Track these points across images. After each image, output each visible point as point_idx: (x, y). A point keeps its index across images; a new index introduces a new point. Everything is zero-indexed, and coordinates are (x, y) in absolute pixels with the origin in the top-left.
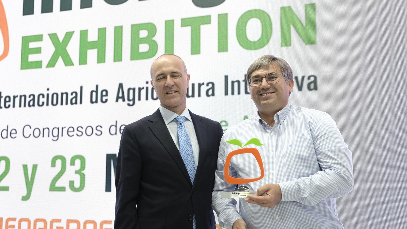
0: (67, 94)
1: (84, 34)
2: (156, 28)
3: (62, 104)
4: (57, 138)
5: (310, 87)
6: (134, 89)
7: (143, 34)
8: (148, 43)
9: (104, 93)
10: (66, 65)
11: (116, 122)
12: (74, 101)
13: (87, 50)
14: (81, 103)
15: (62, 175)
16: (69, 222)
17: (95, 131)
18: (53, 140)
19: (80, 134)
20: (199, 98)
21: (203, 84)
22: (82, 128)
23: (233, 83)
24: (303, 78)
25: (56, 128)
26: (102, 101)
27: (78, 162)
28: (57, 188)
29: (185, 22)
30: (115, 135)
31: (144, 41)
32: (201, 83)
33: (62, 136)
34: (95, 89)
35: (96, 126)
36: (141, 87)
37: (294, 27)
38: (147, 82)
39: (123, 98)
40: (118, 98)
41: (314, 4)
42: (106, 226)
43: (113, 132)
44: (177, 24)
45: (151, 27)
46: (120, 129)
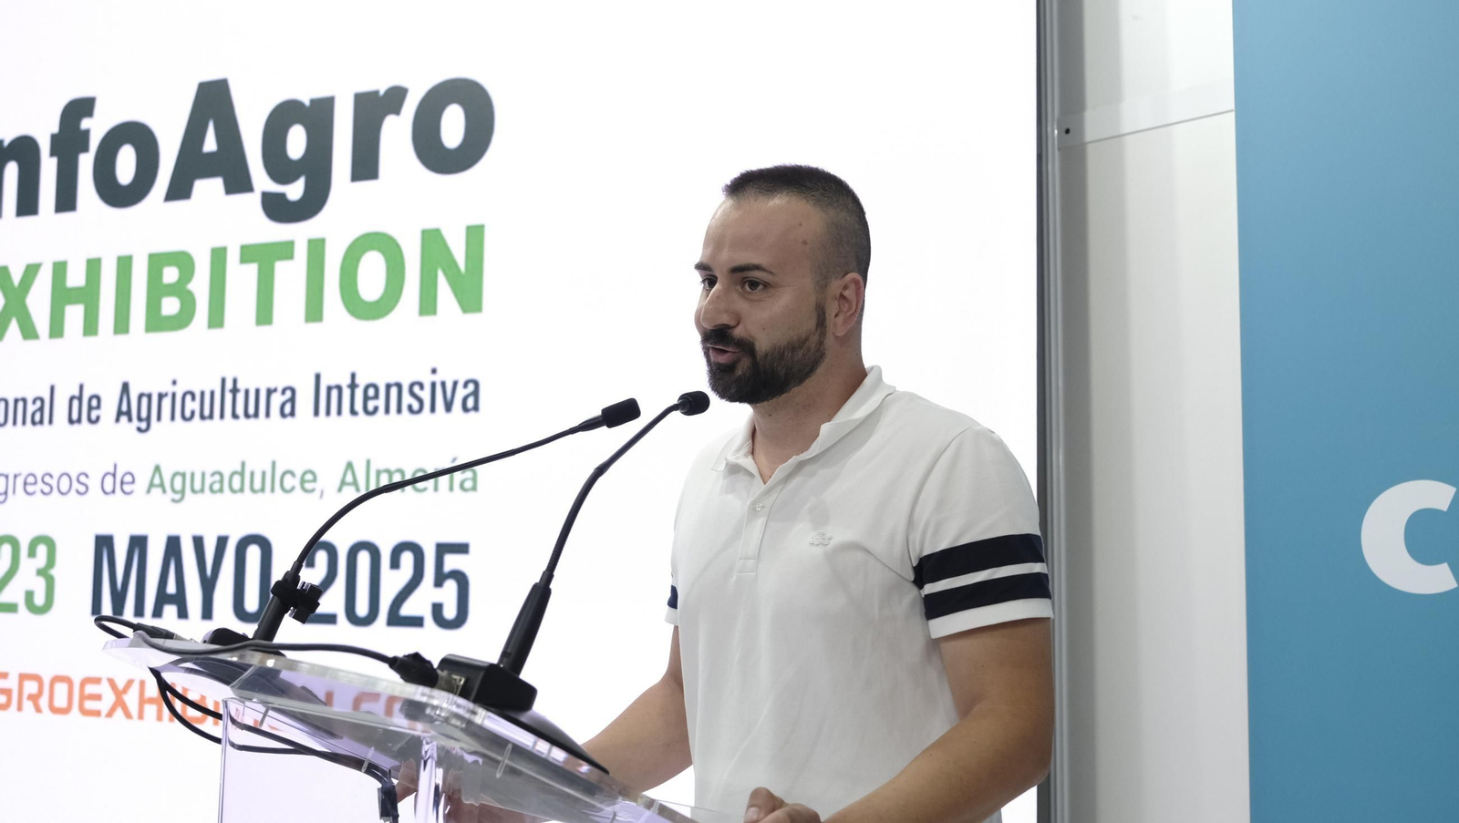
0: (24, 400)
1: (60, 269)
2: (193, 263)
3: (15, 423)
4: (4, 497)
5: (466, 404)
6: (149, 396)
7: (170, 275)
8: (178, 297)
9: (94, 403)
10: (24, 338)
11: (115, 466)
12: (37, 418)
13: (65, 306)
14: (51, 422)
15: (12, 576)
16: (23, 677)
17: (75, 485)
19: (47, 489)
20: (268, 420)
21: (275, 390)
22: (51, 476)
23: (329, 389)
24: (455, 384)
26: (90, 420)
27: (42, 550)
28: (3, 604)
29: (248, 254)
30: (112, 495)
31: (171, 290)
32: (272, 387)
33: (14, 492)
34: (77, 394)
35: (77, 474)
36: (163, 391)
37: (445, 274)
38: (174, 383)
39: (128, 413)
40: (120, 413)
41: (482, 227)
42: (90, 689)
43: (108, 487)
44: (233, 256)
45: (183, 261)
46: (122, 483)
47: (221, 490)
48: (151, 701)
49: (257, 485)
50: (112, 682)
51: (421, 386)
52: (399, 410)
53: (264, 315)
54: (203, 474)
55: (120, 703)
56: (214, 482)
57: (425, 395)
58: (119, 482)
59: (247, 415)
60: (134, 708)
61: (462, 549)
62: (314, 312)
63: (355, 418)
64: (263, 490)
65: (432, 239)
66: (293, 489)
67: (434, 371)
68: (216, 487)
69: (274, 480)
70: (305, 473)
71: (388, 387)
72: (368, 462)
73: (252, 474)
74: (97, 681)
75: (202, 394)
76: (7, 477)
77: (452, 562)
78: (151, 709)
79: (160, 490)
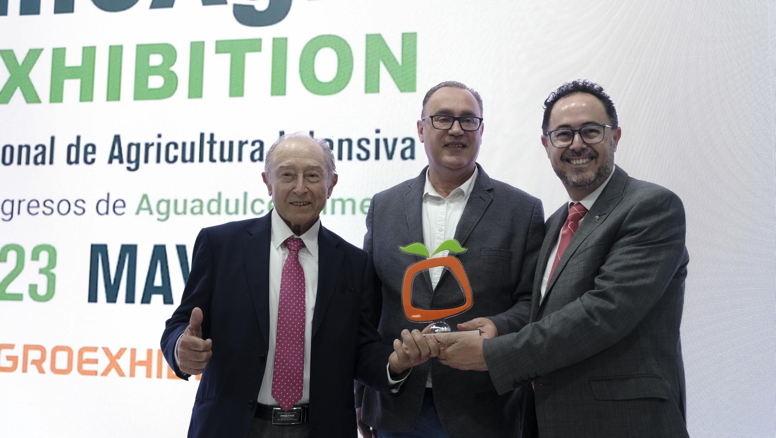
0: (28, 147)
1: (59, 54)
2: (176, 52)
3: (19, 163)
4: (9, 216)
5: (404, 154)
6: (138, 146)
7: (156, 60)
8: (162, 76)
9: (90, 149)
10: (28, 102)
11: (108, 194)
12: (39, 159)
13: (64, 79)
14: (51, 162)
15: (17, 275)
16: (27, 348)
17: (73, 208)
18: (3, 219)
19: (48, 211)
20: (240, 163)
21: (246, 142)
22: (52, 202)
24: (395, 140)
25: (8, 200)
26: (86, 161)
27: (44, 256)
28: (9, 294)
29: (222, 47)
30: (105, 215)
31: (155, 71)
32: (244, 140)
33: (19, 213)
34: (75, 143)
35: (75, 201)
36: (150, 142)
37: (385, 65)
38: (159, 136)
39: (120, 157)
40: (112, 157)
41: (415, 34)
42: (87, 355)
43: (102, 210)
44: (210, 48)
45: (169, 52)
46: (114, 207)
47: (201, 212)
48: (141, 363)
49: (232, 209)
50: (107, 351)
51: (368, 142)
52: (350, 158)
53: (237, 88)
54: (185, 201)
55: (114, 364)
56: (195, 207)
57: (371, 147)
58: (112, 206)
59: (222, 160)
60: (126, 369)
62: (278, 87)
65: (375, 43)
66: (262, 211)
67: (378, 131)
68: (197, 210)
71: (341, 142)
73: (227, 201)
74: (95, 349)
75: (184, 144)
78: (141, 370)
79: (147, 212)
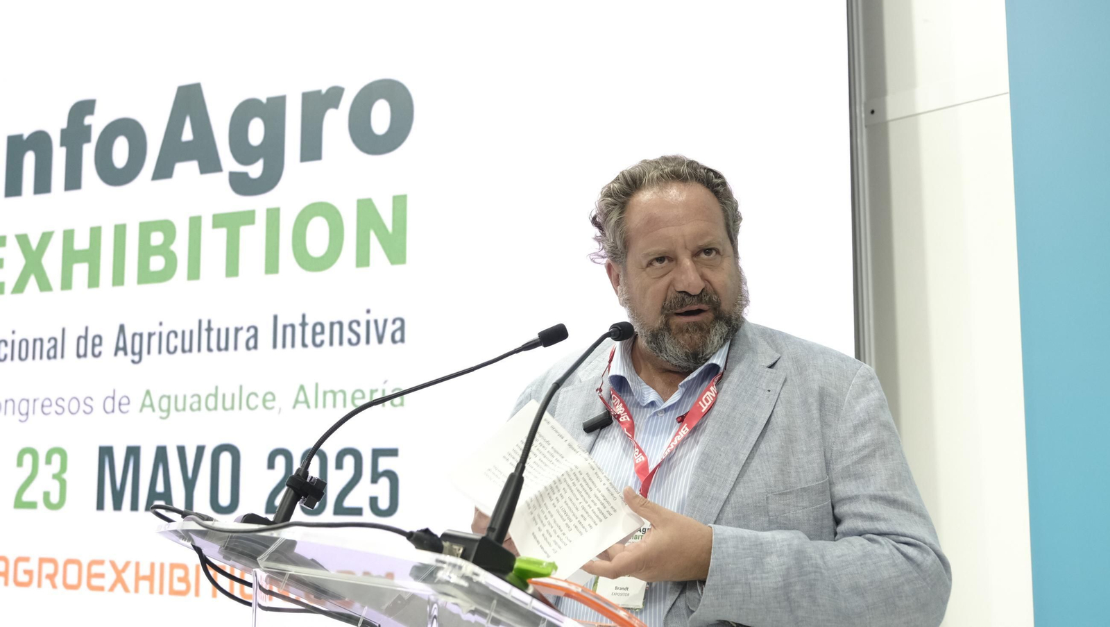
0: (41, 340)
1: (69, 236)
2: (175, 229)
3: (34, 358)
4: (25, 417)
5: (394, 337)
6: (141, 335)
7: (157, 238)
8: (163, 256)
9: (97, 341)
10: (41, 290)
11: (114, 391)
12: (52, 353)
13: (73, 264)
14: (62, 357)
15: (33, 480)
16: (42, 561)
17: (83, 407)
18: (20, 421)
19: (60, 410)
20: (236, 353)
21: (242, 328)
22: (63, 400)
23: (285, 327)
24: (386, 321)
25: (25, 399)
26: (94, 355)
27: (56, 459)
28: (25, 502)
29: (219, 221)
30: (112, 414)
31: (159, 250)
32: (239, 326)
33: (34, 413)
34: (83, 334)
35: (84, 398)
36: (152, 331)
37: (376, 233)
38: (161, 324)
39: (124, 349)
40: (117, 349)
41: (405, 196)
42: (96, 569)
43: (109, 408)
44: (207, 223)
45: (167, 228)
46: (120, 404)
48: (145, 578)
49: (228, 405)
50: (113, 564)
51: (358, 323)
52: (341, 343)
53: (232, 269)
54: (185, 397)
55: (119, 580)
56: (193, 403)
57: (362, 330)
58: (117, 404)
60: (131, 586)
61: (393, 453)
62: (272, 266)
63: (305, 349)
64: (232, 408)
65: (366, 208)
66: (257, 407)
67: (368, 311)
68: (195, 406)
69: (242, 400)
70: (266, 395)
71: (332, 324)
72: (317, 385)
73: (224, 396)
74: (101, 562)
75: (183, 332)
76: (28, 401)
77: (385, 463)
78: (144, 585)
79: (150, 409)
